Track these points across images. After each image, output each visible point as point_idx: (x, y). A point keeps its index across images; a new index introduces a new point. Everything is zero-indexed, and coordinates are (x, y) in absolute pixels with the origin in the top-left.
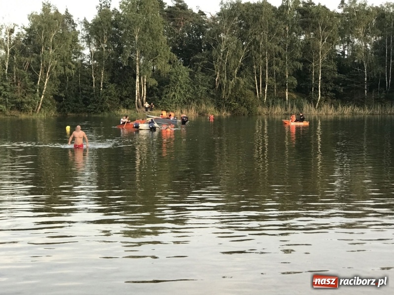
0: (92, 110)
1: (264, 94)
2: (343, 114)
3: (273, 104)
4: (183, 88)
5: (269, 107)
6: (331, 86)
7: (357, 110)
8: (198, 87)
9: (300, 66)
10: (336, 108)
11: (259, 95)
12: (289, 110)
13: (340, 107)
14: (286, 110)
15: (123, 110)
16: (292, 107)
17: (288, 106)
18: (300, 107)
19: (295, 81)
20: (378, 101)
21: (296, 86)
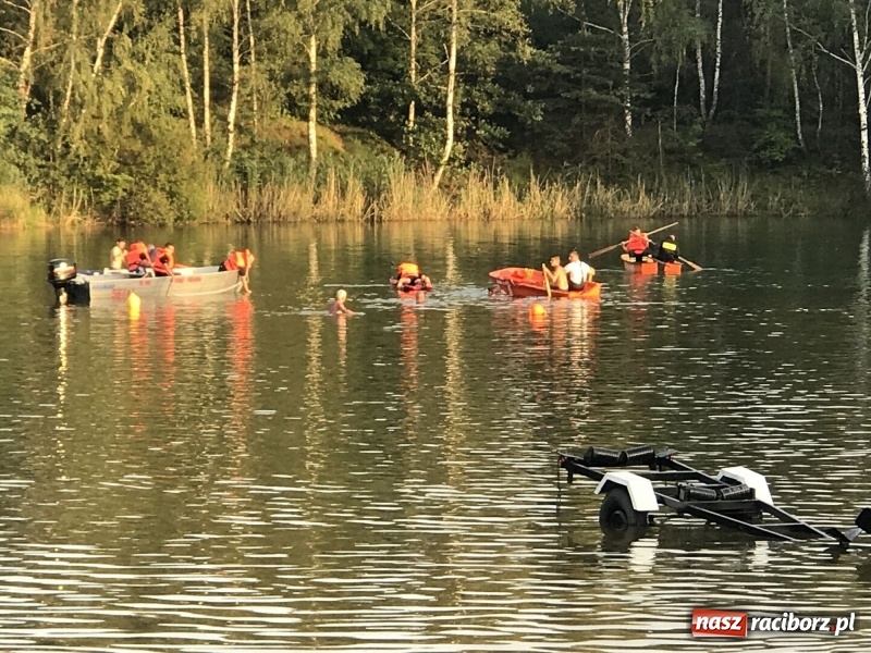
1: (225, 135)
3: (263, 175)
5: (245, 188)
6: (490, 96)
7: (605, 195)
10: (520, 189)
11: (201, 137)
13: (535, 189)
14: (317, 200)
16: (343, 191)
17: (321, 182)
18: (374, 190)
19: (352, 79)
20: (679, 160)
21: (355, 98)
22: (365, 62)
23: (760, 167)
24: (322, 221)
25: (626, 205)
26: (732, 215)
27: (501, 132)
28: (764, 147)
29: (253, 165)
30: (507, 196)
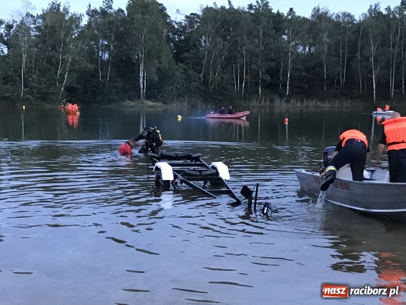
0: (101, 101)
1: (242, 90)
2: (308, 107)
3: (249, 98)
4: (179, 83)
5: (246, 100)
6: (297, 83)
7: (319, 103)
8: (190, 82)
9: (274, 64)
10: (302, 101)
11: (237, 90)
12: (263, 102)
13: (305, 101)
14: (260, 103)
15: (128, 102)
16: (265, 101)
17: (261, 99)
18: (272, 101)
19: (268, 78)
20: (335, 96)
21: (268, 82)
22: (272, 76)
23: (352, 98)
24: (261, 107)
25: (324, 105)
26: (346, 108)
27: (297, 89)
28: (353, 94)
29: (247, 95)
30: (299, 103)
